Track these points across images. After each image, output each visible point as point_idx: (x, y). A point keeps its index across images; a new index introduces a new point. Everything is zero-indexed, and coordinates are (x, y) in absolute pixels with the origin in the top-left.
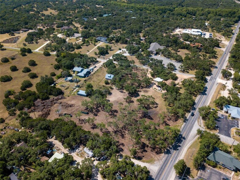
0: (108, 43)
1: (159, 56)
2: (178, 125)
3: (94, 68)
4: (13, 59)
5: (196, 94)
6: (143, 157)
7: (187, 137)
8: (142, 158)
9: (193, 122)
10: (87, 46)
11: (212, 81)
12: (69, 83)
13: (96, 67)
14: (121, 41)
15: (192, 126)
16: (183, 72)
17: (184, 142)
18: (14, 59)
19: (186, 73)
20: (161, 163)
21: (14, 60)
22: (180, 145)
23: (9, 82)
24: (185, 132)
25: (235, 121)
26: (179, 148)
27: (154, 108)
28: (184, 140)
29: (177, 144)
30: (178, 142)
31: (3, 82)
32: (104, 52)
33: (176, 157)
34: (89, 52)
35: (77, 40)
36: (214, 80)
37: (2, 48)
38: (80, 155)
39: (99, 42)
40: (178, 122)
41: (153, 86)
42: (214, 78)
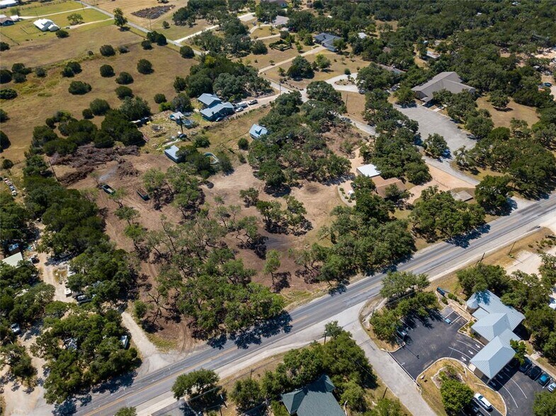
0: (335, 51)
1: (437, 109)
2: (308, 292)
3: (250, 104)
4: (123, 51)
5: (439, 236)
6: (162, 329)
7: (298, 328)
8: (157, 331)
9: (354, 301)
10: (282, 50)
11: (525, 216)
12: (174, 125)
13: (255, 103)
14: (366, 53)
15: (342, 308)
16: (461, 169)
17: (277, 338)
18: (125, 52)
19: (469, 172)
20: (181, 358)
21: (124, 54)
22: (263, 339)
23: (81, 96)
24: (305, 317)
25: (474, 344)
26: (252, 345)
27: (293, 235)
28: (282, 332)
29: (259, 334)
30: (263, 332)
31: (71, 94)
32: (302, 71)
33: (225, 361)
34: (273, 65)
35: (273, 32)
36: (536, 216)
37: (124, 26)
38: (57, 274)
39: (317, 45)
40: (315, 286)
41: (344, 182)
42: (540, 209)
